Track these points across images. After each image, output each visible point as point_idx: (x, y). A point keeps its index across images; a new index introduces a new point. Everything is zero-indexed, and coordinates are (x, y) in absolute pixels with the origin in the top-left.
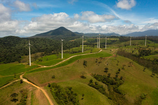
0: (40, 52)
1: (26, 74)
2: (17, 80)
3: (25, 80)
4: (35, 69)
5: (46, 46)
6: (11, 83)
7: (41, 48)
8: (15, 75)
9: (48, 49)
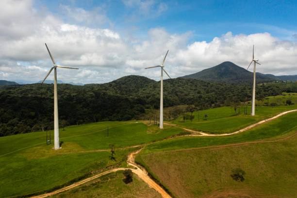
0: (185, 104)
1: (147, 151)
2: (118, 167)
3: (140, 173)
4: (173, 139)
5: (199, 93)
6: (96, 176)
7: (186, 95)
8: (113, 152)
9: (202, 99)
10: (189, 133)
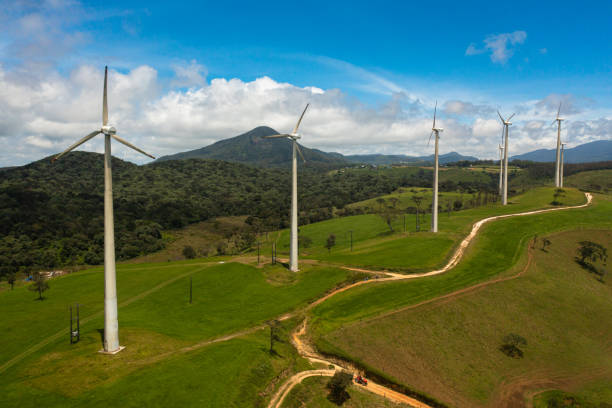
5: (249, 190)
7: (225, 195)
9: (262, 203)
10: (362, 277)
